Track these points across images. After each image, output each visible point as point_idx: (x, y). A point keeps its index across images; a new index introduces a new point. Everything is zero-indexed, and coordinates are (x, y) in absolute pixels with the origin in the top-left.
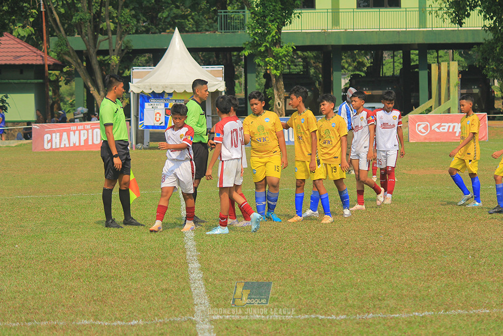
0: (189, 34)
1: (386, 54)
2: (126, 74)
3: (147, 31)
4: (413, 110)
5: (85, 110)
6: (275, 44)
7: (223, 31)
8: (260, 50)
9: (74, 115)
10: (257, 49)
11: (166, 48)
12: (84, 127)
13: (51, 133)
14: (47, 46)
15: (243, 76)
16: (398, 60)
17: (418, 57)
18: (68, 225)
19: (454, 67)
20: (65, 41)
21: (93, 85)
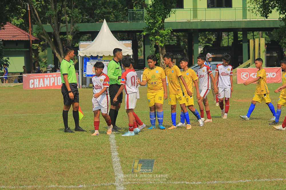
0: (112, 23)
1: (224, 34)
2: (76, 46)
3: (88, 21)
4: (239, 65)
5: (53, 66)
6: (161, 29)
7: (131, 21)
8: (153, 32)
9: (47, 69)
10: (151, 31)
11: (99, 31)
12: (52, 76)
13: (34, 79)
14: (31, 30)
15: (143, 47)
16: (231, 37)
17: (242, 35)
18: (43, 131)
19: (263, 41)
20: (42, 27)
21: (57, 52)
